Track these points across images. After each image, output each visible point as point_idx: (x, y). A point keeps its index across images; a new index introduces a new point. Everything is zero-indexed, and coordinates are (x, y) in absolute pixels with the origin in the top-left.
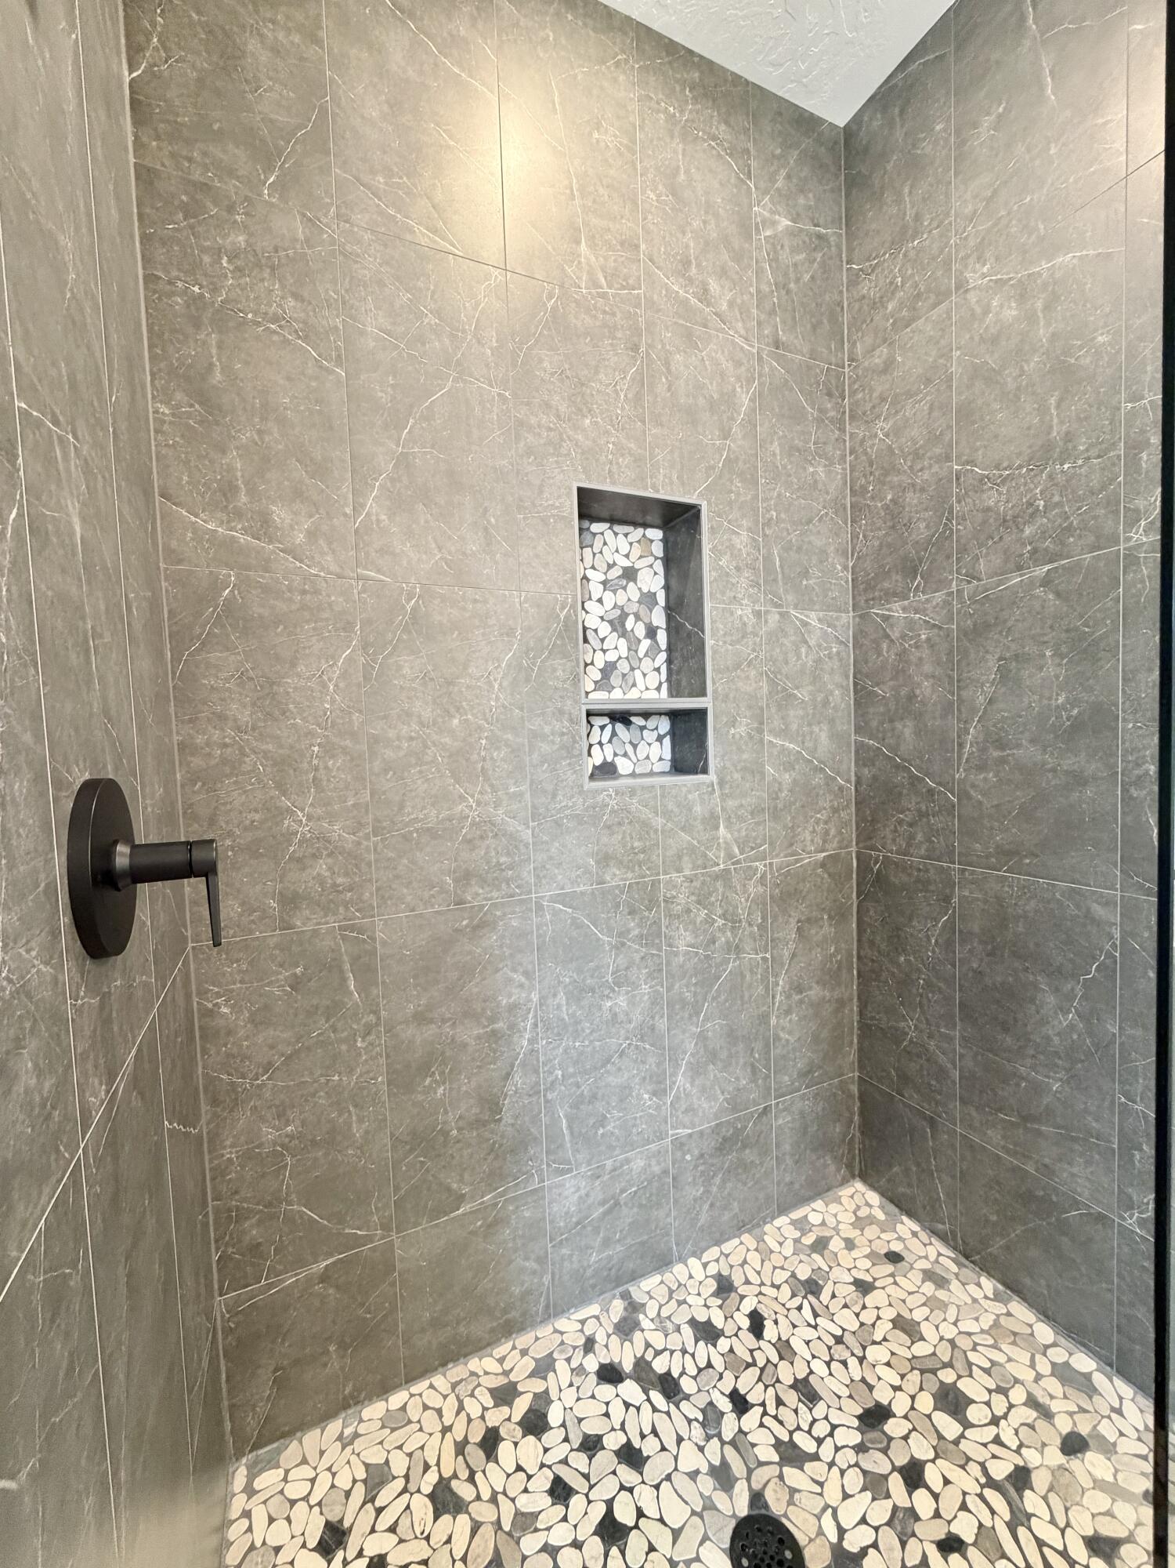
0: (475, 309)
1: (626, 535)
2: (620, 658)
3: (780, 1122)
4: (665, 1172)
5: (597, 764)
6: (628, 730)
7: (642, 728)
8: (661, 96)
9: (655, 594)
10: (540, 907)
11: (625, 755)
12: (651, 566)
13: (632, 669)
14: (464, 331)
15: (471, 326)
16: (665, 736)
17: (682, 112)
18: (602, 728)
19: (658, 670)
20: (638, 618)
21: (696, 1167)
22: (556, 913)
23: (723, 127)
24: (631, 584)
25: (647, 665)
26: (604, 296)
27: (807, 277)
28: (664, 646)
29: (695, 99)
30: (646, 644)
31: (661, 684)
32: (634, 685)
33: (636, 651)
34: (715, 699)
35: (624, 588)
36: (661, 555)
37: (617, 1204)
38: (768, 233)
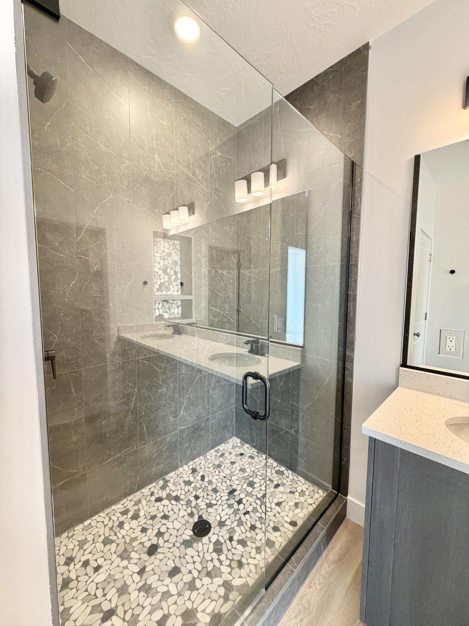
0: (120, 172)
1: (168, 242)
2: (165, 281)
3: (212, 422)
4: (177, 440)
5: (157, 315)
6: (168, 304)
7: (172, 303)
8: (182, 111)
9: (177, 261)
10: (138, 362)
11: (167, 312)
12: (176, 252)
13: (169, 285)
14: (116, 179)
15: (118, 178)
16: (179, 306)
17: (188, 117)
18: (159, 304)
19: (177, 285)
20: (171, 269)
21: (186, 438)
22: (143, 363)
23: (201, 123)
24: (169, 258)
25: (174, 283)
26: (163, 171)
27: (225, 171)
28: (180, 278)
29: (192, 113)
30: (174, 277)
31: (178, 289)
32: (170, 290)
33: (171, 279)
34: (195, 296)
35: (167, 259)
36: (179, 249)
37: (161, 452)
38: (214, 156)
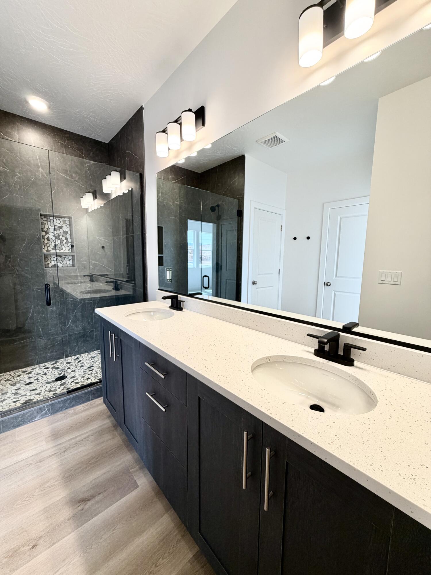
1: (59, 220)
2: (58, 244)
5: (53, 264)
6: (61, 258)
7: (65, 258)
9: (67, 231)
11: (60, 263)
12: (66, 226)
13: (62, 246)
14: (11, 185)
16: (71, 259)
17: (65, 142)
18: (54, 257)
19: (69, 246)
20: (63, 236)
21: (74, 340)
22: (37, 291)
23: (75, 145)
25: (65, 245)
26: (46, 178)
27: (99, 173)
28: (70, 242)
29: (68, 140)
30: (65, 241)
31: (69, 249)
32: (62, 249)
33: (63, 243)
34: (76, 253)
35: (59, 230)
36: (69, 224)
37: (54, 345)
38: (88, 164)
